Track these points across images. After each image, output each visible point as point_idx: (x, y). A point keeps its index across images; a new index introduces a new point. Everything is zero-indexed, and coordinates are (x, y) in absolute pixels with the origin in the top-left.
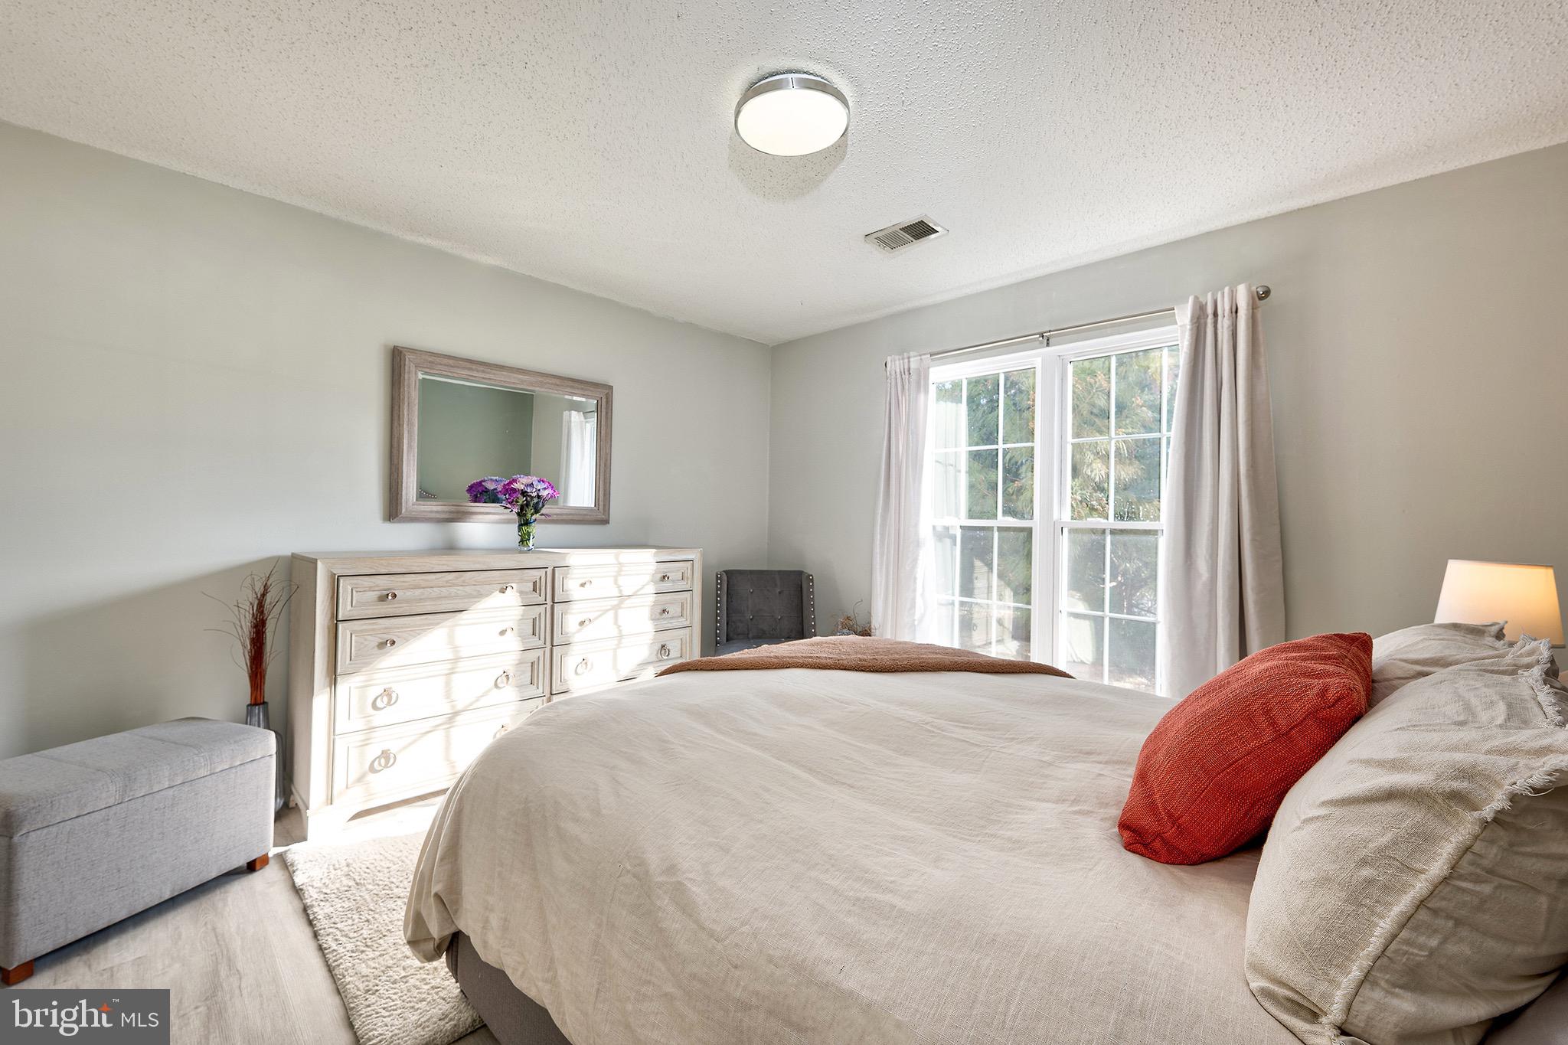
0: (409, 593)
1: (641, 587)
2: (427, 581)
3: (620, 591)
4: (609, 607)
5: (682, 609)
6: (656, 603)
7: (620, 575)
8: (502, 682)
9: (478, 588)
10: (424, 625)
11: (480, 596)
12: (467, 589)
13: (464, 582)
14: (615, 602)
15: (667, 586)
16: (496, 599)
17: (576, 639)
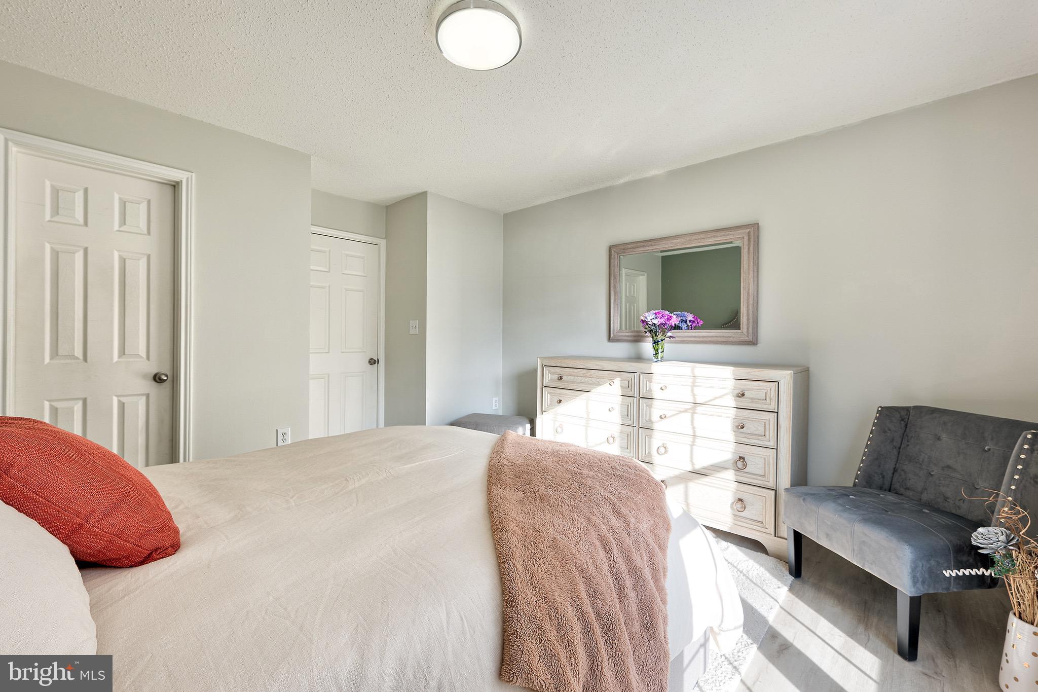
0: (569, 377)
1: (713, 398)
2: (574, 372)
3: (695, 399)
4: (683, 410)
5: (765, 429)
6: (736, 418)
7: (695, 386)
8: (611, 440)
9: (598, 380)
10: (572, 396)
11: (599, 384)
12: (593, 380)
13: (590, 375)
14: (689, 406)
15: (744, 403)
16: (605, 388)
17: (656, 426)
